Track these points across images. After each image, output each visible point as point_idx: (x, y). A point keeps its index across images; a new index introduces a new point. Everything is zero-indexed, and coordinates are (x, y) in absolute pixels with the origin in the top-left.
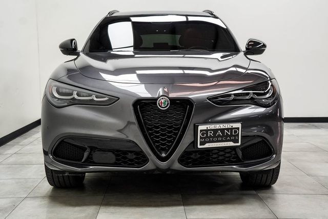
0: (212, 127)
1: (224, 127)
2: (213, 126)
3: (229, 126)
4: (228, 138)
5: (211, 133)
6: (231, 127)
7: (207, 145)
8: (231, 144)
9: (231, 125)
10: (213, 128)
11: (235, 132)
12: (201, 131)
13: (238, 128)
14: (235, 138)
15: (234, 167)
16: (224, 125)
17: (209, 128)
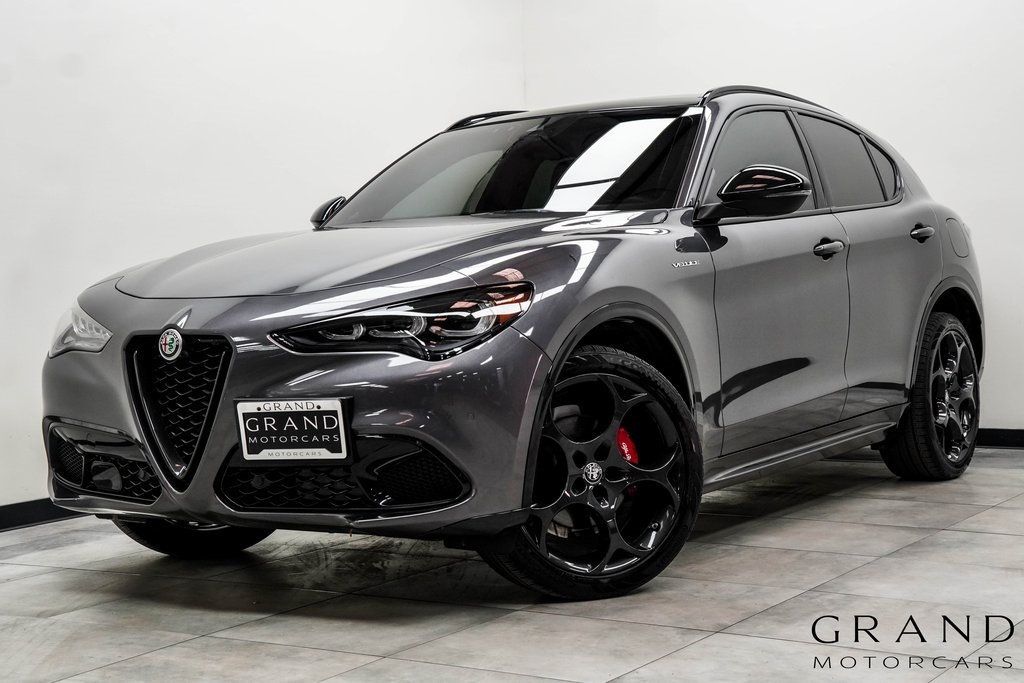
0: (269, 406)
1: (299, 409)
2: (272, 403)
3: (310, 406)
4: (315, 438)
5: (269, 421)
6: (316, 409)
7: (266, 455)
8: (323, 454)
9: (317, 402)
10: (273, 410)
11: (331, 422)
12: (246, 416)
13: (334, 413)
14: (332, 439)
15: (341, 516)
16: (299, 403)
17: (262, 410)
